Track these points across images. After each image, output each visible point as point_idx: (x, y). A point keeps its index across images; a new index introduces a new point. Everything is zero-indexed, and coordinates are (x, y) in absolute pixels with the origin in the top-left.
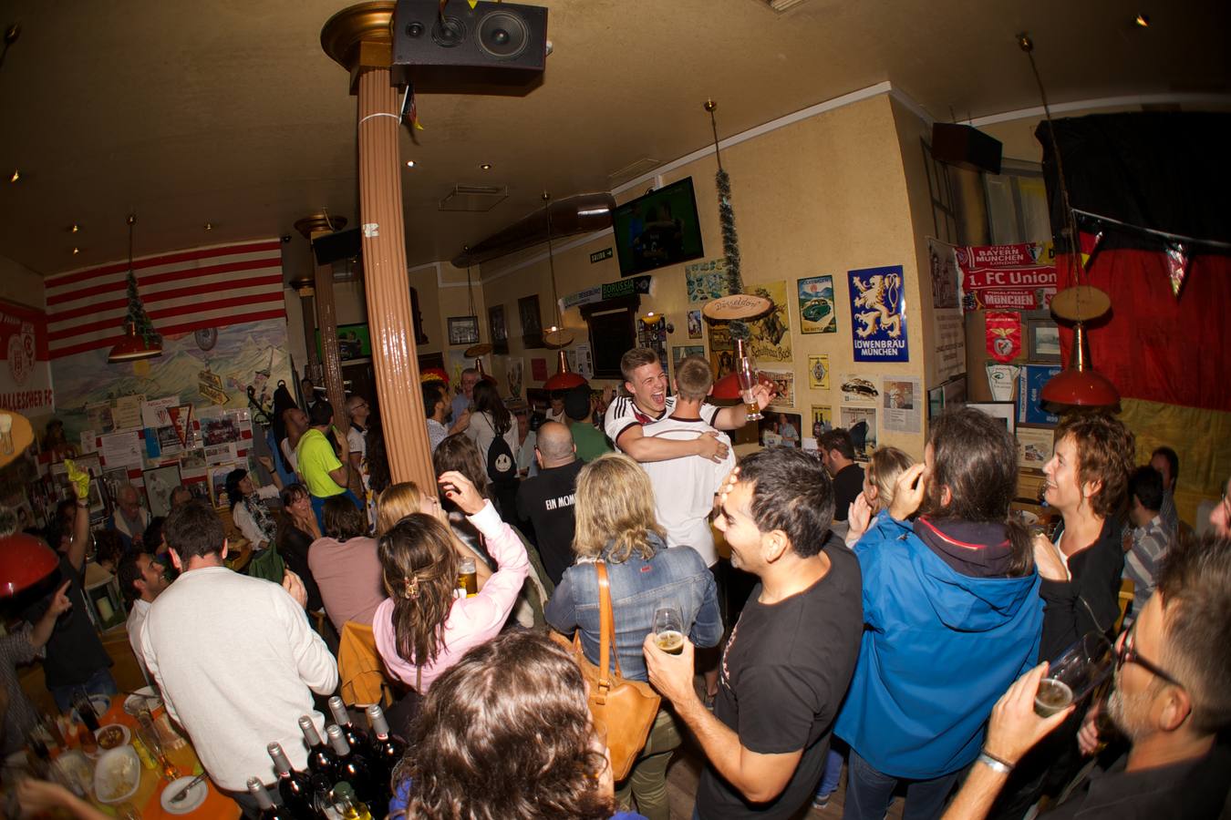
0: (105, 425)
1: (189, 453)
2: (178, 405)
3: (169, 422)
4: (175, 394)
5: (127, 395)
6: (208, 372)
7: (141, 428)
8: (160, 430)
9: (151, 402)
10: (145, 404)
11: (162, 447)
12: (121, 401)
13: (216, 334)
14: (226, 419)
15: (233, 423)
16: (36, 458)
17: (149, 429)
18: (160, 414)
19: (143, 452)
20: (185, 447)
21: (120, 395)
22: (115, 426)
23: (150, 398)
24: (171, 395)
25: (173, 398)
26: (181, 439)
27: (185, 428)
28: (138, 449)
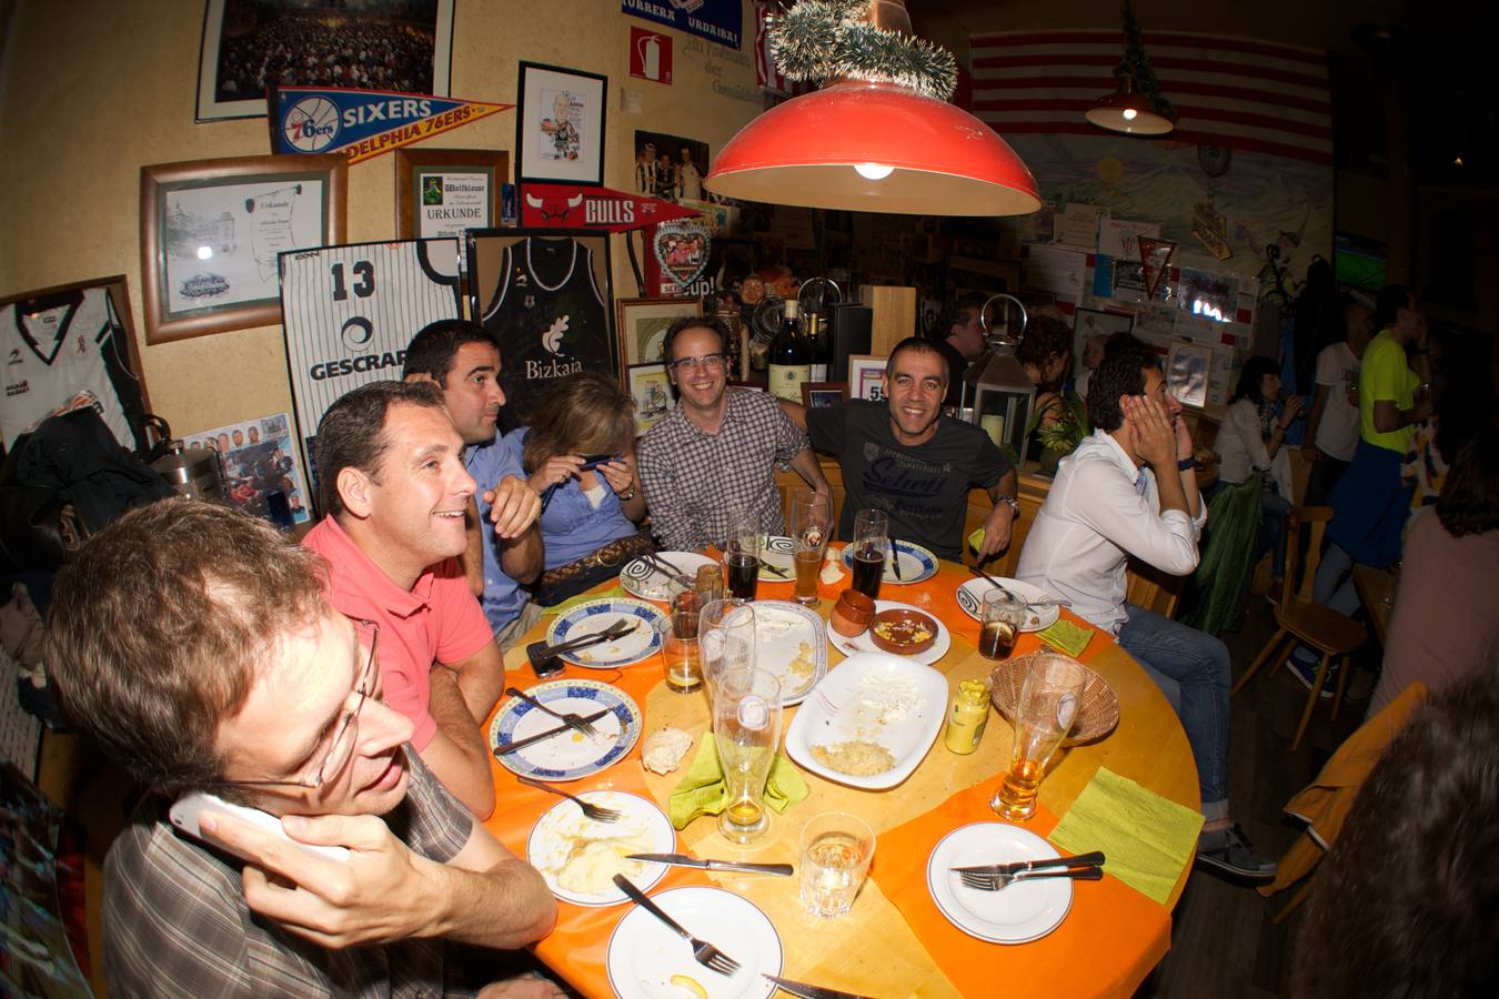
0: (1041, 232)
1: (1154, 308)
2: (1157, 237)
3: (1136, 256)
4: (1155, 222)
5: (1081, 202)
6: (1211, 206)
7: (1093, 252)
8: (1120, 263)
9: (1115, 221)
10: (1106, 223)
11: (1116, 286)
12: (1071, 209)
13: (1229, 158)
14: (1221, 281)
15: (1230, 292)
16: (930, 237)
17: (1103, 256)
18: (1126, 242)
19: (1087, 283)
20: (1150, 298)
21: (1072, 199)
22: (1055, 238)
23: (1116, 216)
24: (1149, 222)
25: (1150, 226)
26: (1147, 285)
27: (1157, 273)
28: (1081, 278)
